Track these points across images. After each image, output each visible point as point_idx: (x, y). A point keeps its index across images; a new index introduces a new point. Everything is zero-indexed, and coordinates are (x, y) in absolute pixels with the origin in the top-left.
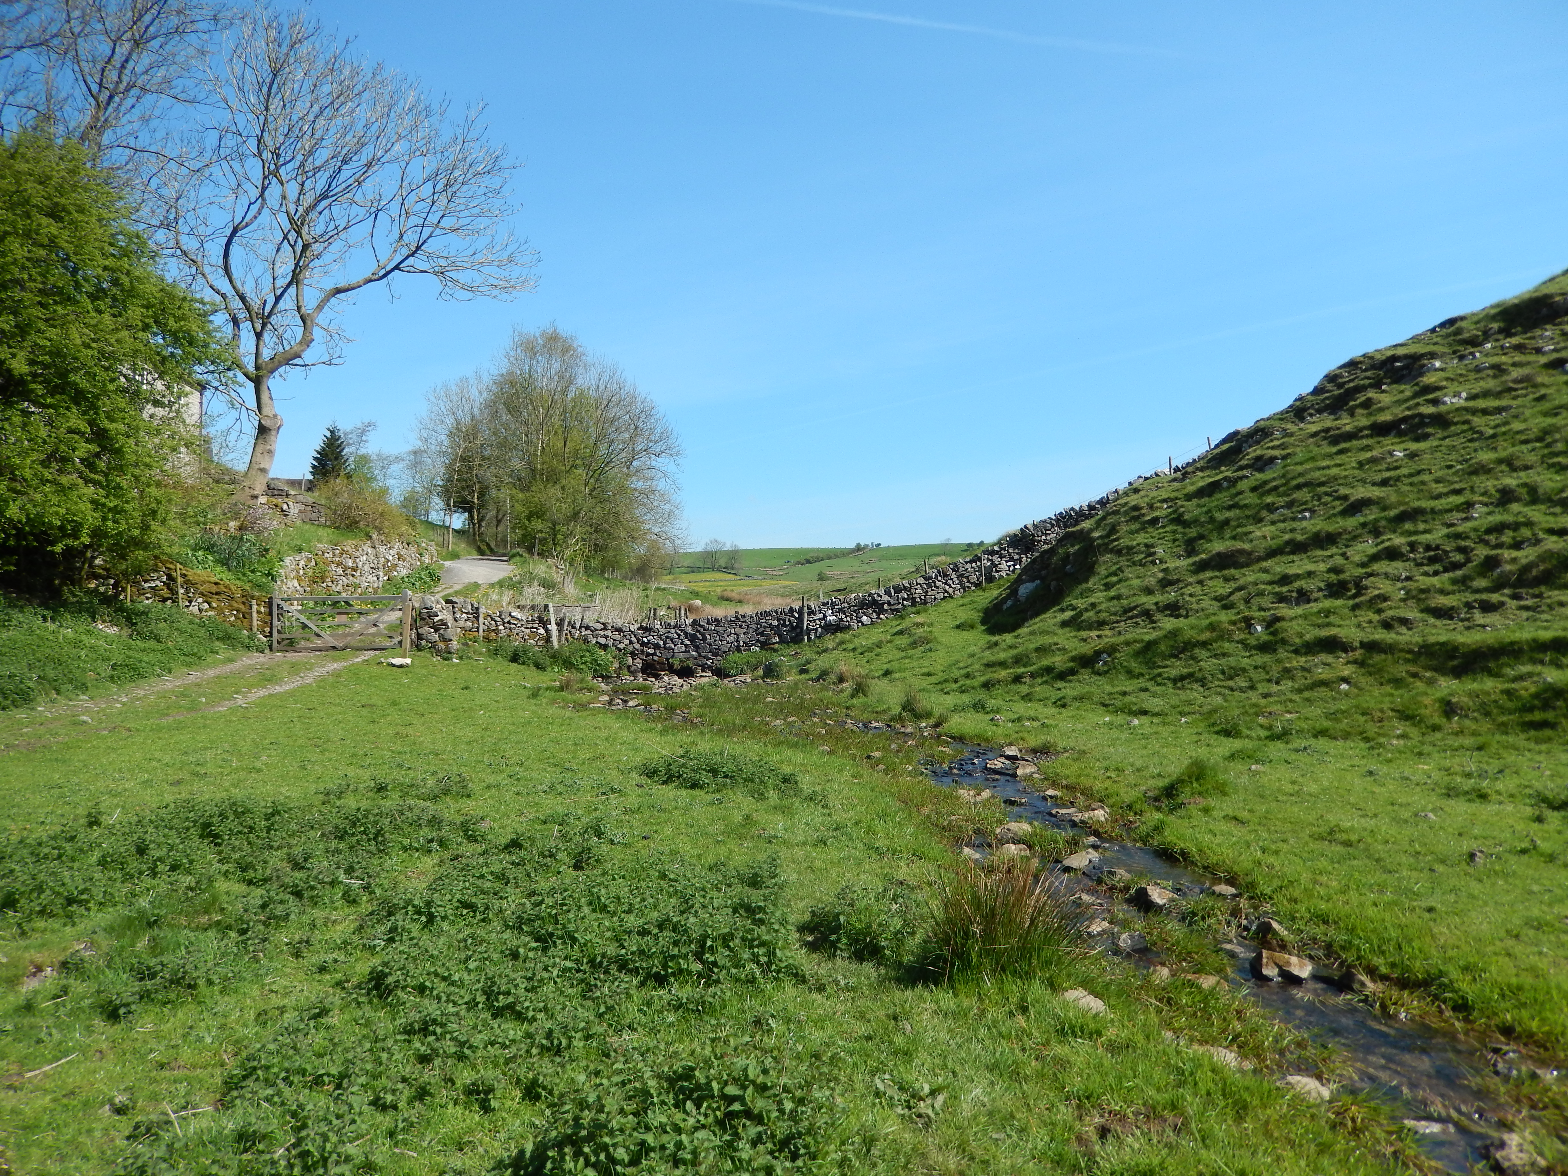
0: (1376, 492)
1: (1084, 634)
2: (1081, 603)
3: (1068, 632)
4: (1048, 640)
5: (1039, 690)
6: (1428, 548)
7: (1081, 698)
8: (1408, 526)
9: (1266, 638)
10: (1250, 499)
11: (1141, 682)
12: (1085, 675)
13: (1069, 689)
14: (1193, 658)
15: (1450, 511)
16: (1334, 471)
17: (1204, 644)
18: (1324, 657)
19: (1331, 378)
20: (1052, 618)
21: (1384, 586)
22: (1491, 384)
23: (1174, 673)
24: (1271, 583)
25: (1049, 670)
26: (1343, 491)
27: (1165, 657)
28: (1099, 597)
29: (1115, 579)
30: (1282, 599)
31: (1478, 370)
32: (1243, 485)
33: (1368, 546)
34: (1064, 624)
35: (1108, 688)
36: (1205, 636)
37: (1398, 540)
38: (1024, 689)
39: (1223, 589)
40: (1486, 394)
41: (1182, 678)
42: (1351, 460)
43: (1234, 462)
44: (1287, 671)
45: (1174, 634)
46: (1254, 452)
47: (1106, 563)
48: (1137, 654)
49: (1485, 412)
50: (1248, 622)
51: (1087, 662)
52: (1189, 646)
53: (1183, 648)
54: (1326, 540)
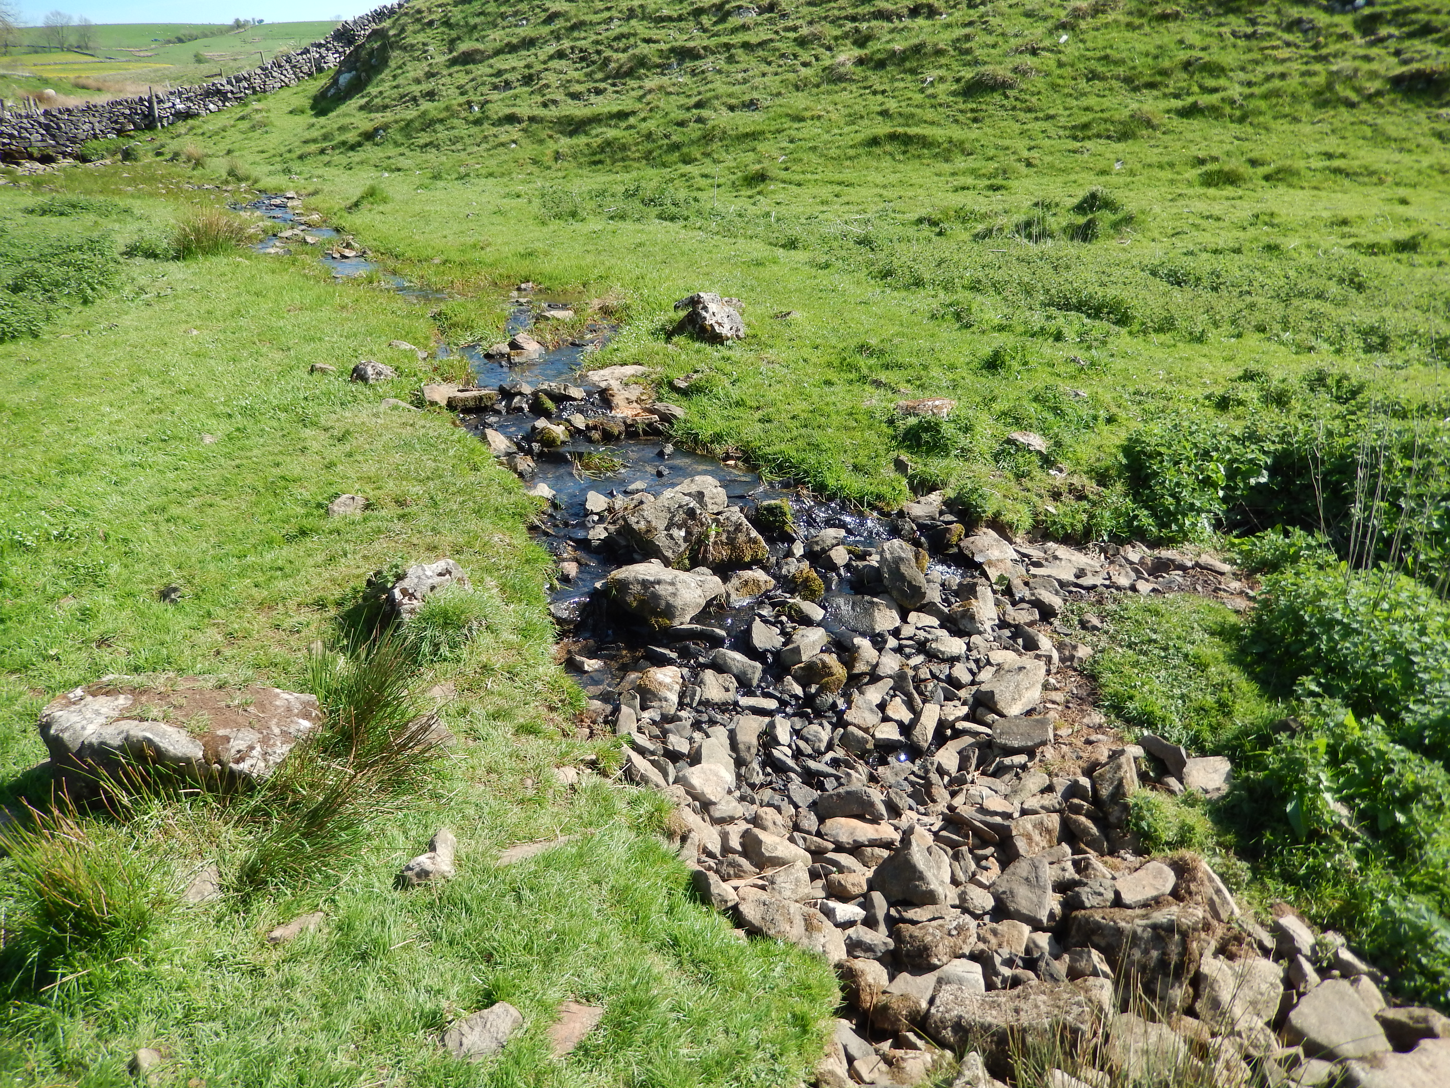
1: (373, 115)
2: (374, 91)
3: (363, 114)
4: (347, 120)
5: (338, 158)
6: (581, 51)
7: (362, 163)
8: (576, 34)
9: (479, 115)
11: (402, 149)
12: (368, 146)
13: (356, 157)
14: (434, 131)
15: (599, 23)
17: (441, 121)
18: (508, 127)
20: (354, 104)
21: (550, 78)
23: (422, 142)
24: (491, 75)
25: (344, 143)
27: (418, 131)
28: (387, 86)
29: (400, 71)
30: (495, 87)
33: (551, 48)
34: (361, 108)
35: (381, 155)
36: (444, 115)
37: (566, 44)
38: (326, 158)
39: (463, 79)
41: (426, 145)
44: (486, 137)
45: (424, 113)
47: (396, 57)
48: (402, 129)
50: (471, 104)
51: (369, 136)
52: (432, 123)
53: (429, 124)
54: (529, 43)
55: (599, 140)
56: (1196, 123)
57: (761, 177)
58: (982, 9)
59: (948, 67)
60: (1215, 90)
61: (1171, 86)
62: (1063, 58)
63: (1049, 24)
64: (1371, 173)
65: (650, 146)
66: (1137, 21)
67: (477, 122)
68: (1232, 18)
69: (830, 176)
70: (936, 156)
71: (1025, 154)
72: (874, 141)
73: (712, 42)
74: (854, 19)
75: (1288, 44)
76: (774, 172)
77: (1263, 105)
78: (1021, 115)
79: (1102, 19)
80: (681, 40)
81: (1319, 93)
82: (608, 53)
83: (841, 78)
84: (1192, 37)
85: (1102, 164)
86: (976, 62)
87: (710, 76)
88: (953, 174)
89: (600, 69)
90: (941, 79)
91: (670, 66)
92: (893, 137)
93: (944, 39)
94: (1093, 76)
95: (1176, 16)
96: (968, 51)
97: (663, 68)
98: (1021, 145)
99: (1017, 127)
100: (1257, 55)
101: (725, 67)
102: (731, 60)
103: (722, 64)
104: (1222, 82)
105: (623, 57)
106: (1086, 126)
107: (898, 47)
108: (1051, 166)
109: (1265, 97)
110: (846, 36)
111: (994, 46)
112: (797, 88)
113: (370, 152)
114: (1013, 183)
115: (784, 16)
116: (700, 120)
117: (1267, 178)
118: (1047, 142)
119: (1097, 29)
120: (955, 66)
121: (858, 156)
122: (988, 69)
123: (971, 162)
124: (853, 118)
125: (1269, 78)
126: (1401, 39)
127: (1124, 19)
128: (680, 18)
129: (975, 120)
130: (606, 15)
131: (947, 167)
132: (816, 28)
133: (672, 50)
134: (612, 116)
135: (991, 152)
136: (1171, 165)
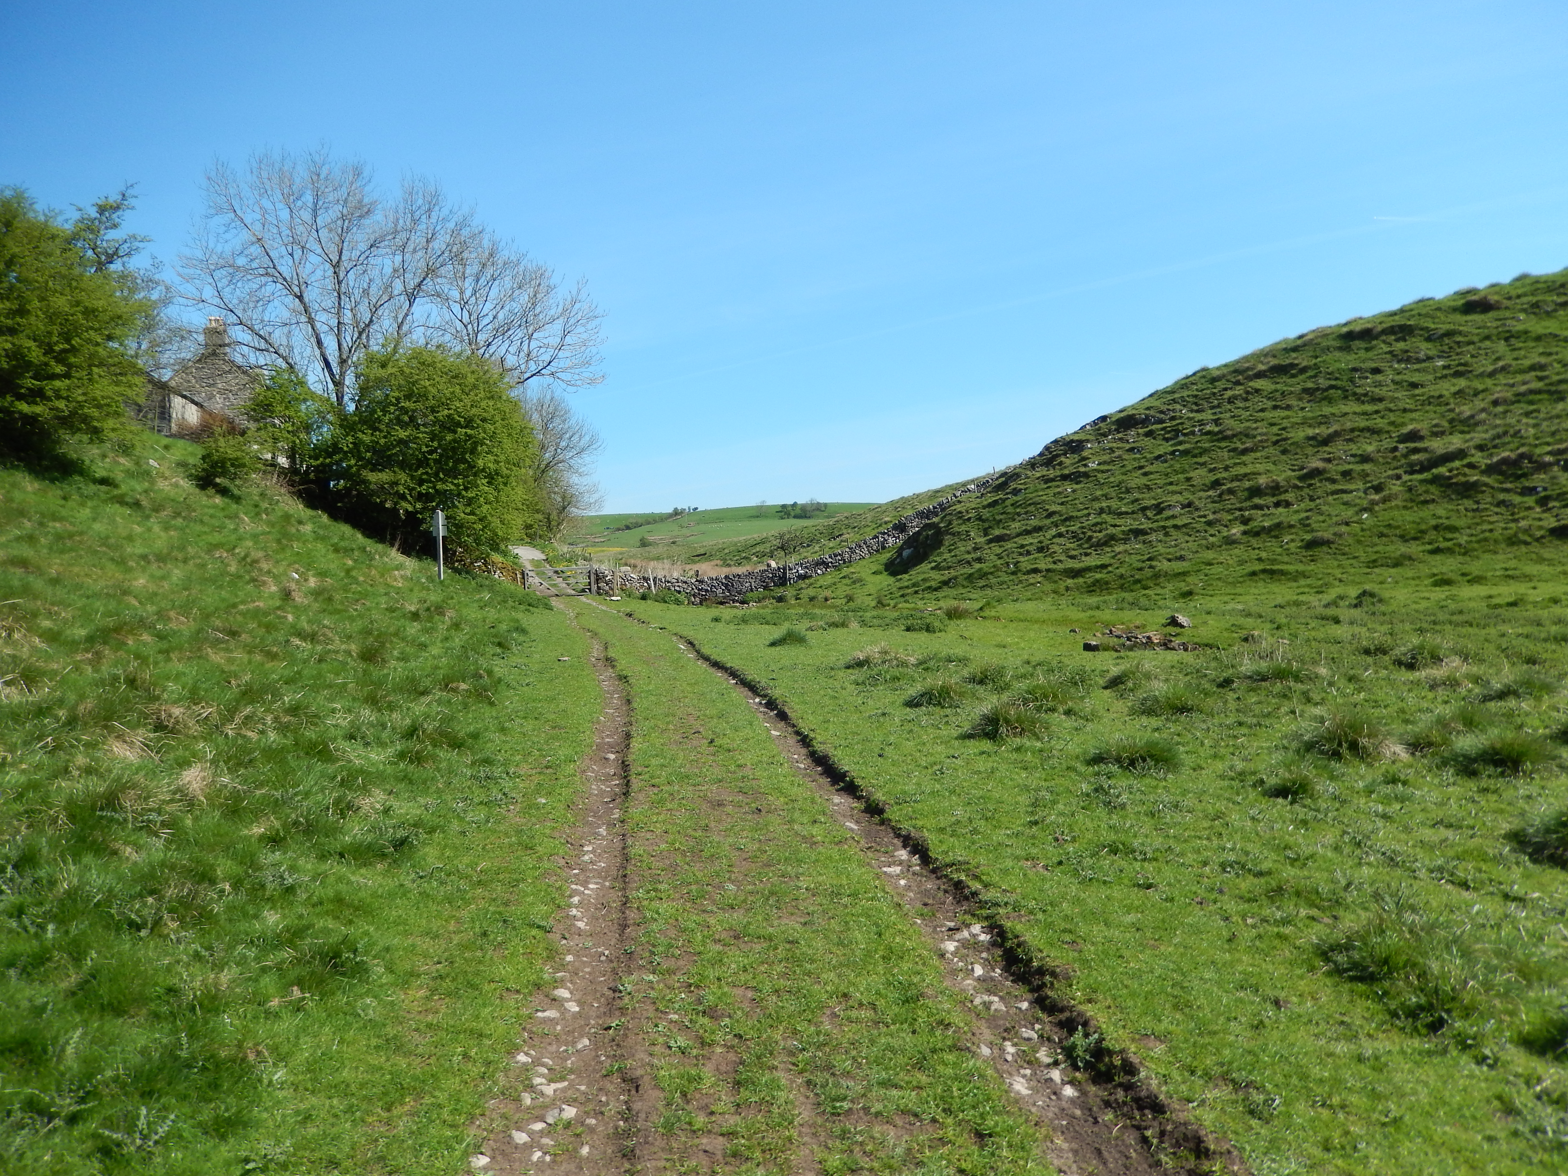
0: (1058, 508)
1: (942, 572)
2: (938, 559)
3: (934, 572)
4: (926, 576)
6: (1073, 532)
8: (1068, 523)
9: (1014, 569)
10: (1010, 510)
11: (968, 589)
12: (945, 588)
13: (940, 594)
14: (987, 579)
15: (1082, 517)
16: (1044, 498)
17: (991, 573)
18: (1033, 575)
19: (1047, 448)
20: (925, 567)
21: (1056, 548)
22: (1106, 458)
23: (980, 585)
24: (1017, 548)
25: (930, 588)
26: (1047, 507)
28: (947, 556)
29: (953, 547)
30: (1021, 554)
31: (1104, 450)
32: (1008, 502)
33: (1053, 532)
34: (932, 569)
35: (956, 592)
36: (992, 570)
37: (1063, 529)
39: (999, 550)
40: (1105, 463)
41: (984, 586)
42: (1051, 492)
43: (1004, 490)
44: (1021, 581)
45: (980, 570)
46: (1013, 485)
47: (948, 540)
48: (965, 579)
49: (1103, 472)
50: (1008, 564)
51: (946, 583)
52: (986, 574)
53: (983, 575)
54: (1038, 529)
55: (1092, 580)
56: (1438, 557)
57: (1190, 593)
58: (1318, 501)
59: (1296, 534)
60: (1451, 539)
61: (1427, 538)
62: (1364, 527)
63: (1356, 509)
64: (1526, 576)
65: (1123, 581)
66: (1409, 505)
67: (1013, 573)
68: (1465, 501)
69: (1228, 591)
70: (1289, 579)
71: (1340, 576)
72: (1254, 574)
73: (1155, 525)
74: (1240, 510)
75: (1497, 514)
76: (1197, 590)
77: (1476, 546)
78: (1339, 557)
79: (1388, 504)
80: (1135, 525)
81: (1509, 538)
82: (1090, 533)
83: (1234, 542)
84: (1441, 512)
85: (1381, 579)
86: (1312, 531)
87: (1154, 544)
88: (1298, 587)
89: (1087, 542)
90: (1293, 540)
91: (1129, 539)
92: (1264, 571)
93: (1294, 519)
94: (1382, 535)
95: (1433, 501)
96: (1308, 525)
97: (1126, 541)
98: (1338, 573)
99: (1336, 563)
100: (1477, 520)
101: (1164, 538)
102: (1167, 534)
103: (1161, 536)
104: (1456, 535)
105: (1100, 535)
106: (1375, 561)
107: (1266, 524)
108: (1353, 582)
109: (1478, 542)
110: (1236, 519)
111: (1323, 522)
112: (1208, 548)
113: (946, 591)
114: (1330, 590)
115: (1197, 509)
116: (1151, 567)
117: (1468, 581)
118: (1353, 570)
119: (1385, 510)
120: (1301, 533)
121: (1244, 581)
122: (1319, 534)
123: (1309, 581)
124: (1242, 563)
125: (1483, 532)
126: (1560, 508)
127: (1400, 503)
128: (1133, 513)
129: (1312, 561)
130: (1086, 512)
131: (1295, 584)
132: (1218, 516)
133: (1130, 530)
134: (1097, 567)
135: (1320, 576)
136: (1419, 578)
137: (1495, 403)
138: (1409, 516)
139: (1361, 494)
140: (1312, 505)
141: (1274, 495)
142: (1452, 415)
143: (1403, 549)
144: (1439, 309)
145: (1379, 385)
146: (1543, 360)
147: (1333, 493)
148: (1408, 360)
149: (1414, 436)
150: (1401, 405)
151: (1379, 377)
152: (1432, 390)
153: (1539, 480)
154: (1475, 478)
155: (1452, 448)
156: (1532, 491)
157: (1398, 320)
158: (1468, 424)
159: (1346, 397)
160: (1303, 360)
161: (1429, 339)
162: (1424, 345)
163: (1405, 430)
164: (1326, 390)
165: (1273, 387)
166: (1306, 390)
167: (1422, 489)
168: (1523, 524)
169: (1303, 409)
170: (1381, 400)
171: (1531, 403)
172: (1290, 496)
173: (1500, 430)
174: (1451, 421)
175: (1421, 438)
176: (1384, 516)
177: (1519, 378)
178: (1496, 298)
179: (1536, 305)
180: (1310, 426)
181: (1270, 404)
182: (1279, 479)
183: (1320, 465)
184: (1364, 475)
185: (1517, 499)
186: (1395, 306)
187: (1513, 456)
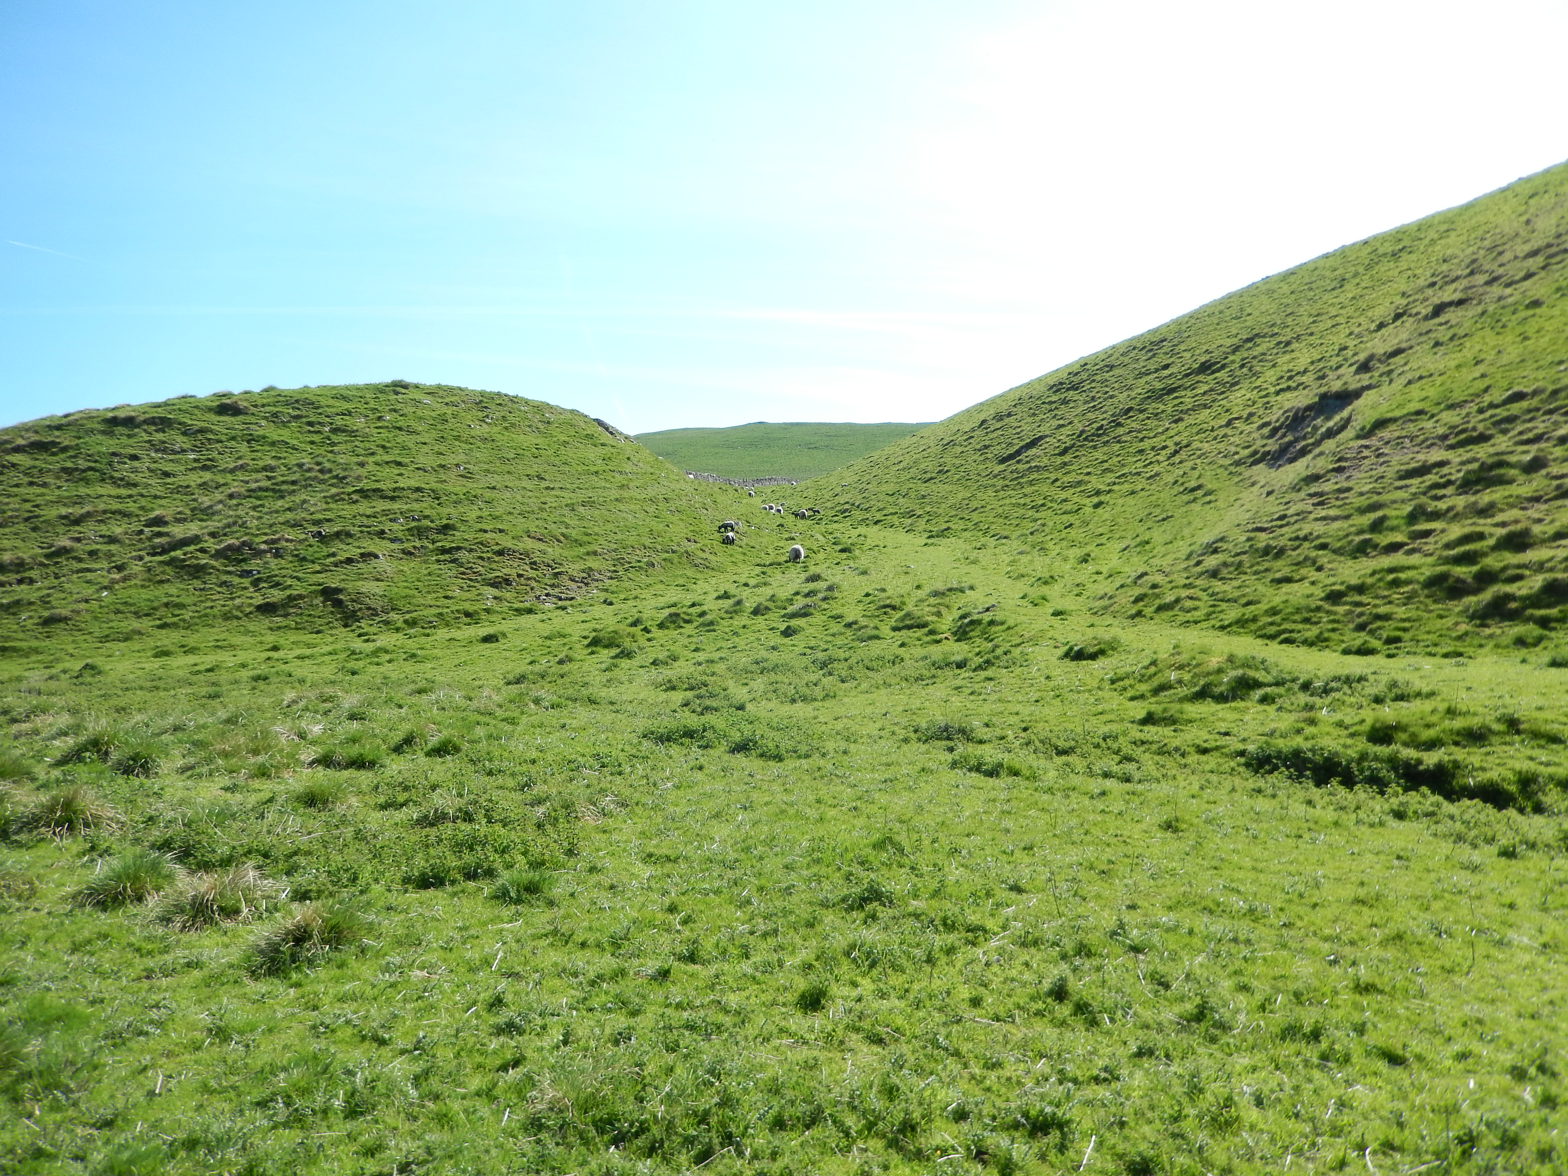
137: (231, 496)
138: (145, 594)
139: (105, 573)
140: (56, 582)
141: (18, 572)
142: (195, 504)
143: (136, 624)
144: (196, 407)
145: (135, 471)
146: (273, 463)
147: (78, 572)
148: (164, 451)
149: (159, 521)
150: (153, 492)
151: (136, 464)
152: (181, 480)
153: (254, 564)
154: (204, 562)
155: (189, 534)
156: (247, 573)
157: (161, 413)
158: (205, 513)
159: (103, 480)
160: (65, 439)
161: (184, 434)
162: (180, 439)
163: (153, 515)
164: (84, 471)
165: (32, 463)
166: (64, 470)
167: (159, 570)
168: (237, 601)
169: (59, 487)
170: (135, 485)
171: (258, 498)
172: (33, 574)
173: (230, 520)
174: (193, 510)
175: (166, 523)
176: (123, 594)
177: (255, 476)
178: (245, 404)
179: (275, 415)
180: (65, 505)
181: (27, 479)
182: (25, 556)
183: (68, 543)
184: (110, 555)
185: (236, 580)
186: (160, 399)
187: (237, 543)
